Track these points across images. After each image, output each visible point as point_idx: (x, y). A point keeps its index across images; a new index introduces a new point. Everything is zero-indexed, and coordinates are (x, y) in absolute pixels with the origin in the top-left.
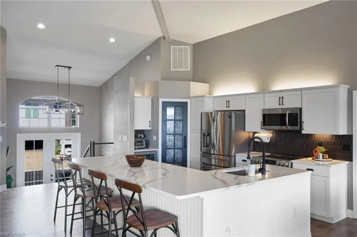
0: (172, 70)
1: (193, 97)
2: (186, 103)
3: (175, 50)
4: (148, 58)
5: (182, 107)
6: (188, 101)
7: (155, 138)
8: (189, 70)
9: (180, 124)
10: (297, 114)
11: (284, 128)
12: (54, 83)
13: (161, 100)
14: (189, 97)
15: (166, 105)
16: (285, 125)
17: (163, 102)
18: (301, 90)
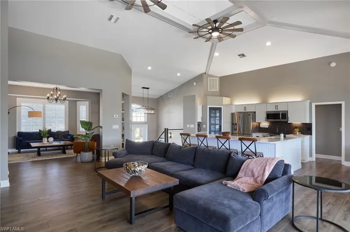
0: (209, 90)
1: (225, 105)
2: (221, 108)
3: (210, 80)
4: (195, 84)
5: (219, 110)
6: (222, 107)
7: (204, 126)
10: (285, 114)
12: (141, 97)
13: (208, 107)
14: (222, 105)
16: (280, 119)
17: (209, 108)
18: (287, 102)
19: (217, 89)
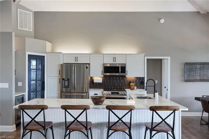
0: (19, 28)
2: (44, 57)
3: (20, 13)
5: (41, 60)
6: (45, 55)
7: (20, 84)
8: (32, 31)
9: (39, 72)
10: (124, 67)
11: (117, 74)
13: (27, 54)
15: (31, 57)
16: (119, 73)
17: (29, 55)
18: (126, 55)
19: (30, 28)
